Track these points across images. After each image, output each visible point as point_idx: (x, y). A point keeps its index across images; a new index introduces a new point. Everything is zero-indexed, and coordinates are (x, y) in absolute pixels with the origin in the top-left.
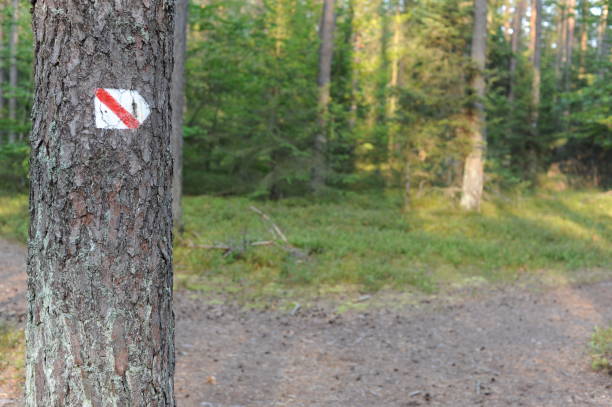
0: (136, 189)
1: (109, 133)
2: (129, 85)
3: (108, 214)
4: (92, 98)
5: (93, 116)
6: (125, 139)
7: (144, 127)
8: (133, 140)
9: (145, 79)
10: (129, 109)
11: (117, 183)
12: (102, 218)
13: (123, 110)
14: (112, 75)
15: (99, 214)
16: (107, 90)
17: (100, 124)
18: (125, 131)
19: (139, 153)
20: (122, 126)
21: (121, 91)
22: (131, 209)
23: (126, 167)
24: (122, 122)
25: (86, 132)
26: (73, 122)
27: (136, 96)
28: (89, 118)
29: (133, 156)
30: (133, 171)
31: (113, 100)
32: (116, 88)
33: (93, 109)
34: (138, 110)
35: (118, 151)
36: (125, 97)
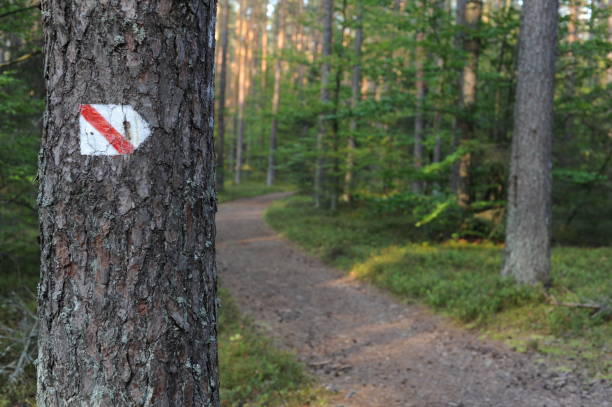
0: (128, 233)
1: (96, 160)
2: (120, 98)
3: (95, 264)
4: (77, 117)
5: (78, 140)
6: (114, 169)
7: (140, 152)
8: (124, 169)
9: (143, 89)
10: (120, 129)
11: (104, 225)
12: (88, 269)
13: (112, 131)
14: (99, 87)
15: (83, 264)
16: (95, 106)
17: (85, 150)
18: (115, 157)
19: (133, 187)
20: (112, 152)
21: (111, 106)
22: (122, 259)
23: (115, 205)
24: (111, 146)
25: (70, 160)
26: (58, 148)
27: (130, 113)
28: (73, 143)
29: (124, 190)
30: (123, 210)
31: (102, 119)
32: (104, 102)
33: (78, 131)
34: (133, 130)
35: (106, 183)
36: (115, 114)
